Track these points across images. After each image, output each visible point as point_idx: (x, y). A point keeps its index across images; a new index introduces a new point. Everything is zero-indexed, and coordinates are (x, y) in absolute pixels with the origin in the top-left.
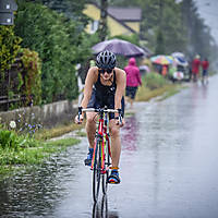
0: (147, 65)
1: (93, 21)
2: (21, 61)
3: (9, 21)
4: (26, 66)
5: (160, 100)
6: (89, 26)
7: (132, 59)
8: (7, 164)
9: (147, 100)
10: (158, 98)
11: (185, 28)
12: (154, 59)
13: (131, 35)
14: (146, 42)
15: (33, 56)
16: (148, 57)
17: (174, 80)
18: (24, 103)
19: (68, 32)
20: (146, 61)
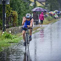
0: (48, 14)
1: (32, 2)
2: (12, 14)
3: (8, 3)
4: (14, 15)
5: (52, 24)
6: (31, 4)
7: (42, 13)
8: (9, 43)
9: (48, 24)
10: (51, 23)
11: (58, 3)
12: (49, 12)
13: (43, 6)
14: (47, 8)
15: (15, 13)
16: (48, 12)
17: (55, 18)
18: (13, 26)
19: (25, 6)
20: (47, 13)
